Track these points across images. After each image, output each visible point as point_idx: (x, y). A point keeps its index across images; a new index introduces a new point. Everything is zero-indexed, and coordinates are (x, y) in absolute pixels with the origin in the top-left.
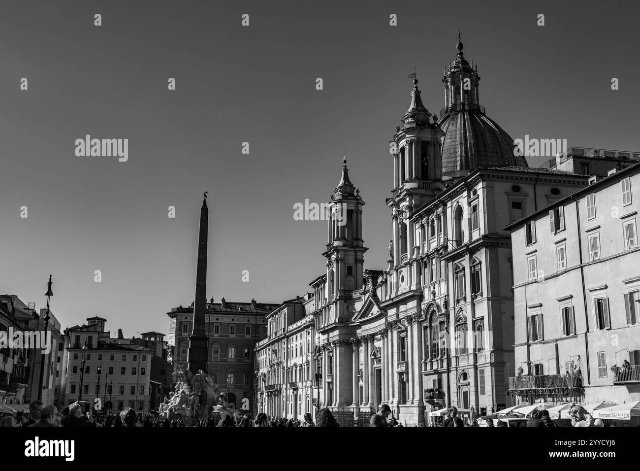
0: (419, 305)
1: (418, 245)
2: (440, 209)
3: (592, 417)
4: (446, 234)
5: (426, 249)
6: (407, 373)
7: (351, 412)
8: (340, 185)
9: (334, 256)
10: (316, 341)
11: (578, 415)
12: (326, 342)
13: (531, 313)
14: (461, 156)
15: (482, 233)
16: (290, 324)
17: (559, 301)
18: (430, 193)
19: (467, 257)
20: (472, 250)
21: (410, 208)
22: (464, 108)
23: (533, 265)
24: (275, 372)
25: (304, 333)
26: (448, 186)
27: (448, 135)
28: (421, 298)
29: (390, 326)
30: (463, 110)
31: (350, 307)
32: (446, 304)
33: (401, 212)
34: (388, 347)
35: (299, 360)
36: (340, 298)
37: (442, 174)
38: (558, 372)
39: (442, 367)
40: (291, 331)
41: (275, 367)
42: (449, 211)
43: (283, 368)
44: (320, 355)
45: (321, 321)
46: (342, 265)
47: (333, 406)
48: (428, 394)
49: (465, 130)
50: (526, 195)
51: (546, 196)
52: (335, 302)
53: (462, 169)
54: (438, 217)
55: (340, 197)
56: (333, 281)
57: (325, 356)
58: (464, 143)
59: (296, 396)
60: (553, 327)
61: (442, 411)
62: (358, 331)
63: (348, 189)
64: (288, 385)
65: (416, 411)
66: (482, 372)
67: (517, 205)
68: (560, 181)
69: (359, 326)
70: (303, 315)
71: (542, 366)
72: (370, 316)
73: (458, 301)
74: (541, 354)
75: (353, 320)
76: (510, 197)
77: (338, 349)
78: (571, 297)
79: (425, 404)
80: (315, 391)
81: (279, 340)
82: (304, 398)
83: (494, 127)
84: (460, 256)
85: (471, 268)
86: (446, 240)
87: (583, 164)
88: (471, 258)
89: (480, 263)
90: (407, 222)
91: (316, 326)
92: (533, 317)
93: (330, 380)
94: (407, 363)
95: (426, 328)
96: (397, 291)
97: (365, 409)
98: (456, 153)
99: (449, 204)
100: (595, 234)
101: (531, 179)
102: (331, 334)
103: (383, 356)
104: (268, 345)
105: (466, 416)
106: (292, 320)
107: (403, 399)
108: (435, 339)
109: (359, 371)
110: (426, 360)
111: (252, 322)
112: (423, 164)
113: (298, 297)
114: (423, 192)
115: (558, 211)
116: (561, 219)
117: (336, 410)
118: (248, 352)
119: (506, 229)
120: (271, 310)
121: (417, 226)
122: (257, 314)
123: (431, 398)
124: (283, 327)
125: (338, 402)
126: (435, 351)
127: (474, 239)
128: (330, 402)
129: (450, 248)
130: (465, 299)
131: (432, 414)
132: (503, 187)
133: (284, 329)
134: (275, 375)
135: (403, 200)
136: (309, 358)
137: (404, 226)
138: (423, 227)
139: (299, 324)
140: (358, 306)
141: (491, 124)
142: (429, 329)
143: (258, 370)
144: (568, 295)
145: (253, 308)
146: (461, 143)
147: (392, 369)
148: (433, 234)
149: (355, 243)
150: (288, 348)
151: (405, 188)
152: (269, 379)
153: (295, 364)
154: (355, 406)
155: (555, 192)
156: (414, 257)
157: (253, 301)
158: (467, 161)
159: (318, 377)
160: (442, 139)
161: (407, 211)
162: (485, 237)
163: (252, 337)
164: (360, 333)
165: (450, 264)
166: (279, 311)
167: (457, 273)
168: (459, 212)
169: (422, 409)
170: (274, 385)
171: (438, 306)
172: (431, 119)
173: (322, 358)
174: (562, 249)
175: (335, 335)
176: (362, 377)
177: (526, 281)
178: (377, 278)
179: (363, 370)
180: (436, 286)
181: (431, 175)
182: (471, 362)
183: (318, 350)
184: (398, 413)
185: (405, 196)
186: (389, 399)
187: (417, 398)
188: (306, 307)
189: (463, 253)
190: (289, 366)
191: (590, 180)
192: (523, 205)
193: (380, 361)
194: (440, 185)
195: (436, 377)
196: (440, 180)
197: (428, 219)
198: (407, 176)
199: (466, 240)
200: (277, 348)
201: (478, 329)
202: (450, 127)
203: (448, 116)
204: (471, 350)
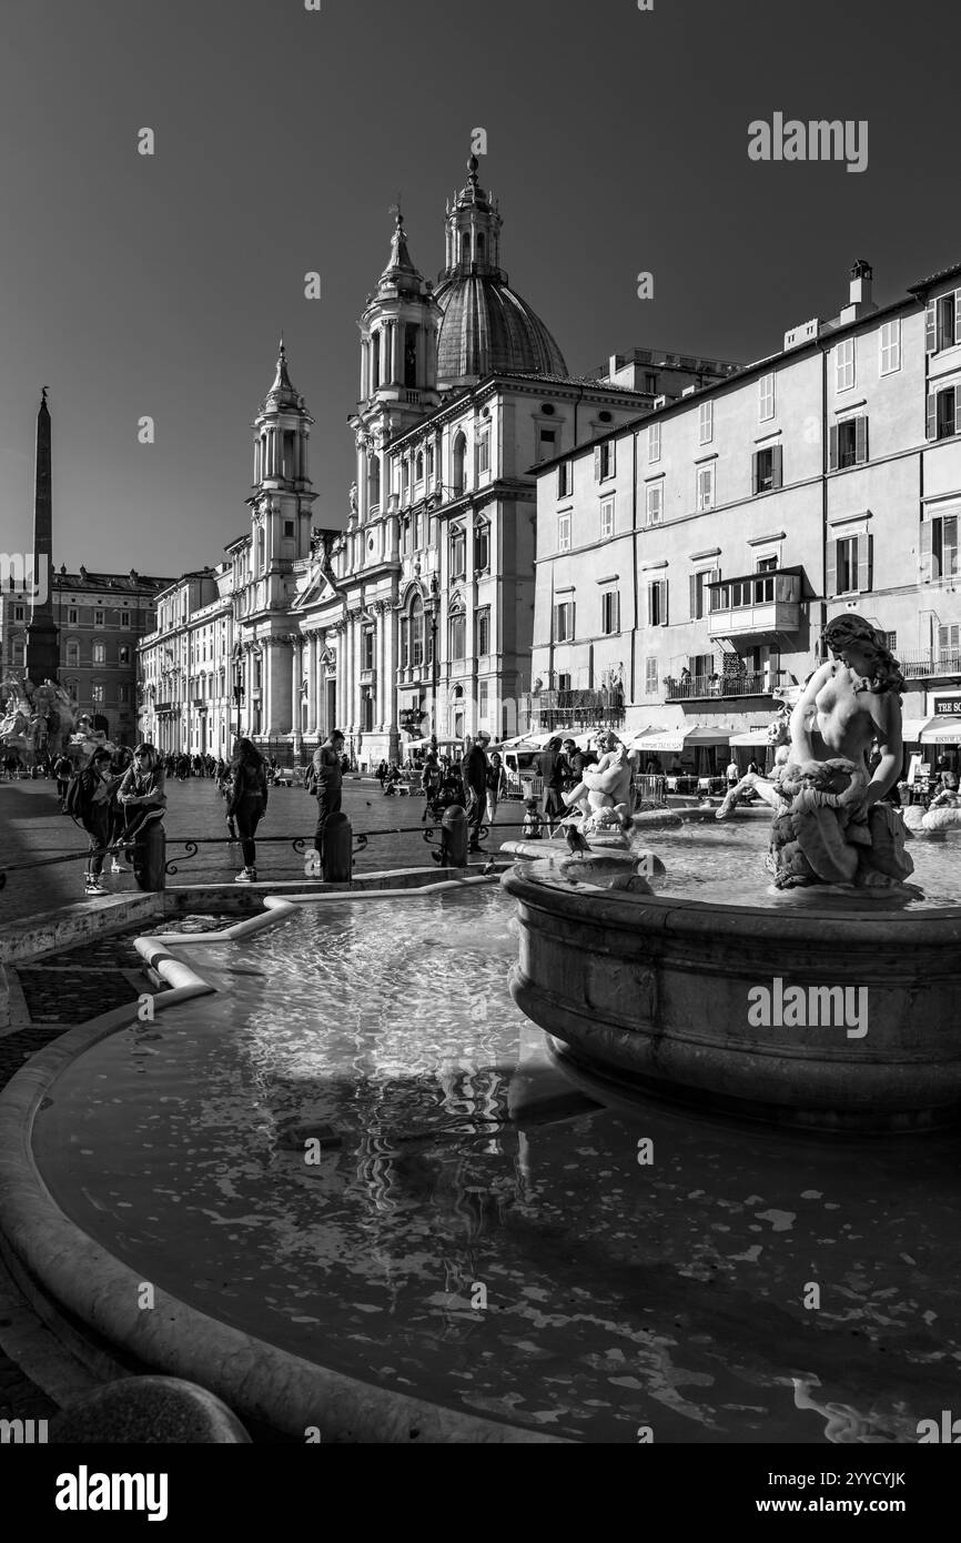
0: (395, 585)
1: (396, 492)
2: (432, 437)
3: (624, 747)
4: (439, 476)
5: (408, 499)
6: (375, 687)
7: (288, 743)
8: (274, 388)
9: (264, 506)
10: (236, 637)
11: (606, 744)
12: (252, 638)
13: (559, 599)
14: (468, 352)
15: (495, 477)
16: (194, 609)
17: (600, 583)
18: (416, 409)
19: (470, 513)
20: (478, 504)
21: (385, 432)
22: (474, 272)
23: (566, 529)
24: (170, 683)
25: (217, 624)
26: (446, 399)
27: (448, 318)
28: (398, 574)
29: (351, 616)
30: (474, 276)
31: (289, 586)
32: (436, 585)
33: (371, 439)
34: (346, 648)
35: (208, 666)
36: (274, 572)
37: (437, 380)
38: (591, 685)
39: (427, 678)
40: (195, 621)
41: (171, 675)
42: (445, 440)
43: (184, 678)
44: (240, 659)
45: (243, 607)
46: (278, 519)
47: (262, 735)
48: (405, 718)
49: (475, 309)
50: (562, 420)
51: (592, 424)
52: (265, 577)
53: (467, 373)
54: (429, 449)
55: (275, 409)
56: (262, 544)
57: (249, 659)
58: (473, 331)
59: (204, 720)
60: (588, 621)
61: (423, 741)
62: (302, 624)
63: (288, 396)
64: (192, 704)
65: (386, 741)
66: (485, 685)
67: (548, 436)
68: (613, 401)
69: (303, 616)
70: (215, 596)
71: (569, 677)
72: (320, 601)
73: (454, 580)
74: (569, 660)
75: (293, 607)
76: (539, 422)
77: (270, 650)
78: (617, 578)
79: (400, 731)
80: (235, 712)
81: (176, 635)
82: (217, 722)
83: (520, 307)
84: (459, 511)
85: (475, 530)
86: (440, 486)
87: (649, 376)
88: (475, 514)
89: (489, 523)
90: (380, 455)
91: (236, 614)
92: (562, 606)
93: (257, 697)
94: (375, 671)
95: (404, 620)
96: (363, 563)
97: (310, 738)
98: (459, 345)
99: (446, 429)
100: (657, 485)
101: (571, 395)
102: (259, 628)
103: (339, 660)
104: (159, 643)
105: (459, 748)
106: (198, 603)
107: (368, 724)
108: (417, 637)
109: (302, 683)
110: (403, 667)
111: (132, 605)
112: (407, 362)
113: (206, 568)
114: (406, 407)
115: (607, 448)
116: (611, 460)
117: (267, 740)
118: (127, 653)
119: (528, 473)
120: (163, 588)
121: (396, 461)
122: (138, 594)
123: (408, 722)
124: (183, 614)
125: (269, 728)
126: (417, 653)
127: (481, 487)
128: (257, 730)
129: (445, 499)
130: (464, 577)
131: (408, 745)
132: (528, 406)
133: (184, 618)
134: (170, 688)
135: (375, 418)
136: (225, 663)
137: (376, 462)
138: (404, 463)
139: (208, 610)
140: (302, 585)
141: (515, 301)
142: (409, 622)
143: (143, 680)
144: (612, 575)
145: (132, 583)
146: (468, 331)
147: (351, 680)
148: (420, 476)
149: (297, 485)
150: (190, 647)
151: (378, 399)
152: (160, 694)
153: (202, 673)
154: (295, 735)
155: (605, 417)
156: (390, 510)
157: (133, 572)
158: (476, 361)
159: (239, 691)
160: (440, 321)
161: (381, 436)
162: (498, 483)
163: (132, 629)
164: (305, 625)
165: (444, 523)
166: (175, 589)
167: (454, 537)
168: (461, 441)
169: (395, 739)
170: (169, 704)
171: (423, 588)
172: (423, 285)
173: (244, 664)
174: (609, 506)
175: (265, 629)
176: (306, 690)
177: (555, 552)
178: (332, 542)
179: (309, 682)
180: (422, 556)
181: (420, 381)
182: (470, 670)
183: (239, 651)
184: (360, 745)
185: (378, 412)
186: (346, 724)
187: (389, 722)
188: (219, 584)
189: (464, 507)
190: (192, 674)
191: (656, 401)
192: (556, 435)
193: (334, 668)
194: (434, 398)
195: (417, 692)
196: (432, 390)
197: (413, 452)
198: (382, 380)
199: (469, 488)
200: (172, 648)
201: (481, 625)
202: (453, 302)
203: (451, 283)
204: (469, 653)
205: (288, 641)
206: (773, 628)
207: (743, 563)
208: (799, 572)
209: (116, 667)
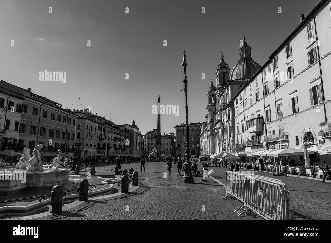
0: (221, 123)
1: (221, 105)
2: (223, 94)
4: (224, 101)
6: (220, 144)
8: (210, 87)
9: (209, 109)
12: (208, 134)
15: (230, 100)
16: (204, 129)
17: (241, 122)
19: (228, 108)
23: (237, 111)
25: (206, 132)
28: (221, 121)
31: (213, 124)
46: (211, 111)
52: (209, 123)
54: (223, 96)
55: (210, 91)
56: (209, 116)
60: (241, 129)
63: (212, 88)
69: (215, 130)
71: (239, 141)
73: (227, 122)
74: (239, 138)
76: (239, 89)
77: (211, 137)
84: (226, 108)
86: (224, 103)
89: (230, 110)
91: (207, 130)
92: (238, 126)
94: (220, 141)
95: (222, 130)
99: (225, 92)
100: (246, 101)
108: (224, 134)
110: (223, 140)
111: (199, 129)
115: (240, 94)
116: (241, 96)
119: (234, 99)
125: (211, 152)
126: (224, 137)
129: (225, 106)
132: (236, 86)
133: (203, 131)
135: (218, 91)
144: (242, 120)
162: (230, 102)
163: (199, 133)
165: (225, 111)
166: (202, 125)
168: (226, 94)
171: (224, 124)
172: (226, 65)
177: (236, 116)
180: (224, 117)
181: (226, 83)
182: (229, 140)
195: (224, 145)
198: (218, 84)
201: (230, 130)
202: (240, 66)
203: (240, 62)
204: (229, 137)
205: (213, 135)
206: (256, 130)
207: (256, 116)
208: (262, 118)
209: (196, 141)
